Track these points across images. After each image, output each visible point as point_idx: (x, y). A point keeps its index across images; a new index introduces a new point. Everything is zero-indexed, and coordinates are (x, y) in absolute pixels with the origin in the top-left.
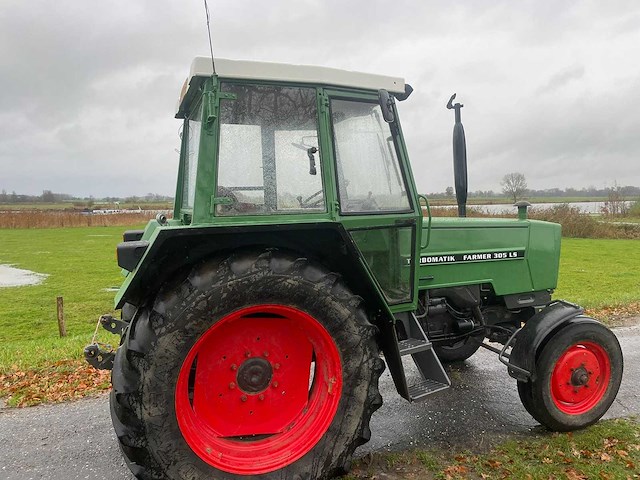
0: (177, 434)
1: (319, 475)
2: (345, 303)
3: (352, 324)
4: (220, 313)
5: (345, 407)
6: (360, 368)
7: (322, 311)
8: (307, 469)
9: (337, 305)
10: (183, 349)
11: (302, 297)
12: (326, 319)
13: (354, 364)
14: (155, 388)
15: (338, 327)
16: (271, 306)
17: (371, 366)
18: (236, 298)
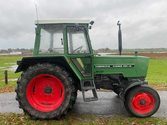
0: (27, 100)
1: (58, 114)
2: (65, 75)
3: (66, 81)
4: (35, 76)
5: (65, 100)
6: (68, 91)
7: (59, 77)
8: (55, 112)
9: (63, 76)
10: (28, 83)
11: (54, 73)
12: (60, 79)
13: (67, 90)
14: (22, 90)
15: (63, 81)
16: (47, 75)
17: (72, 91)
18: (39, 72)
